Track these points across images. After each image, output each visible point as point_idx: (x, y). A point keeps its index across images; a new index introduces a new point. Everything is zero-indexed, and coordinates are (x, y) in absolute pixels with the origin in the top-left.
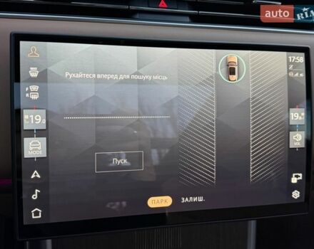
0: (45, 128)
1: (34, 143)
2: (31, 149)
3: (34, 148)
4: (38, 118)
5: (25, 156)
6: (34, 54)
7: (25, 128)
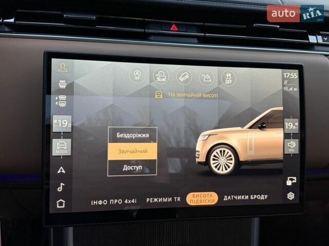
0: (70, 131)
1: (61, 143)
2: (58, 148)
3: (60, 147)
4: (65, 122)
5: (53, 155)
6: (63, 69)
7: (54, 131)
